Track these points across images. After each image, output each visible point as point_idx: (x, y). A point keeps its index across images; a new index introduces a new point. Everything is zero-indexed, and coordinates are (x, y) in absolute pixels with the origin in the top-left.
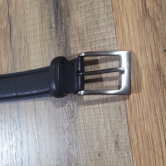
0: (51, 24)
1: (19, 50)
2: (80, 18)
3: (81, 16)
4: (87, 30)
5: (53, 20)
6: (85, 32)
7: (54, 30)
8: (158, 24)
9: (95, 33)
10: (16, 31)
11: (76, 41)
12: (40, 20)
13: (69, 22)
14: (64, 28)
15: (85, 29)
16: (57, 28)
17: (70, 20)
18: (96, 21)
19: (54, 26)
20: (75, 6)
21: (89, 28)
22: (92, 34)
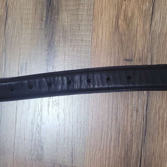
0: (42, 17)
1: (12, 36)
2: (67, 18)
3: (68, 17)
4: (70, 30)
5: (45, 14)
6: (69, 31)
7: (44, 22)
8: (123, 39)
9: (77, 34)
10: (11, 20)
11: (60, 36)
12: (34, 11)
13: (57, 19)
14: (52, 23)
15: (69, 28)
16: (46, 22)
17: (58, 18)
18: (78, 25)
19: (44, 19)
20: (64, 8)
21: (72, 28)
22: (74, 34)
